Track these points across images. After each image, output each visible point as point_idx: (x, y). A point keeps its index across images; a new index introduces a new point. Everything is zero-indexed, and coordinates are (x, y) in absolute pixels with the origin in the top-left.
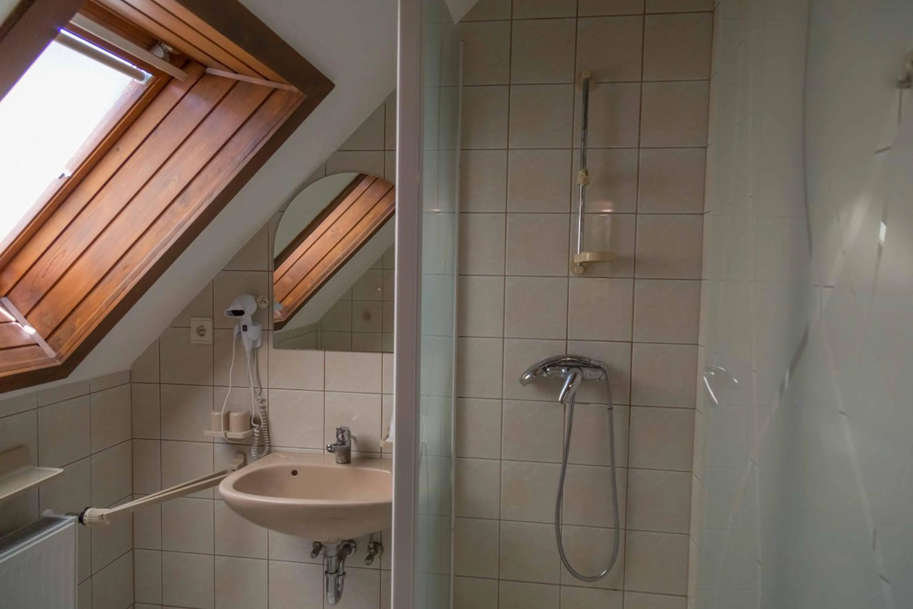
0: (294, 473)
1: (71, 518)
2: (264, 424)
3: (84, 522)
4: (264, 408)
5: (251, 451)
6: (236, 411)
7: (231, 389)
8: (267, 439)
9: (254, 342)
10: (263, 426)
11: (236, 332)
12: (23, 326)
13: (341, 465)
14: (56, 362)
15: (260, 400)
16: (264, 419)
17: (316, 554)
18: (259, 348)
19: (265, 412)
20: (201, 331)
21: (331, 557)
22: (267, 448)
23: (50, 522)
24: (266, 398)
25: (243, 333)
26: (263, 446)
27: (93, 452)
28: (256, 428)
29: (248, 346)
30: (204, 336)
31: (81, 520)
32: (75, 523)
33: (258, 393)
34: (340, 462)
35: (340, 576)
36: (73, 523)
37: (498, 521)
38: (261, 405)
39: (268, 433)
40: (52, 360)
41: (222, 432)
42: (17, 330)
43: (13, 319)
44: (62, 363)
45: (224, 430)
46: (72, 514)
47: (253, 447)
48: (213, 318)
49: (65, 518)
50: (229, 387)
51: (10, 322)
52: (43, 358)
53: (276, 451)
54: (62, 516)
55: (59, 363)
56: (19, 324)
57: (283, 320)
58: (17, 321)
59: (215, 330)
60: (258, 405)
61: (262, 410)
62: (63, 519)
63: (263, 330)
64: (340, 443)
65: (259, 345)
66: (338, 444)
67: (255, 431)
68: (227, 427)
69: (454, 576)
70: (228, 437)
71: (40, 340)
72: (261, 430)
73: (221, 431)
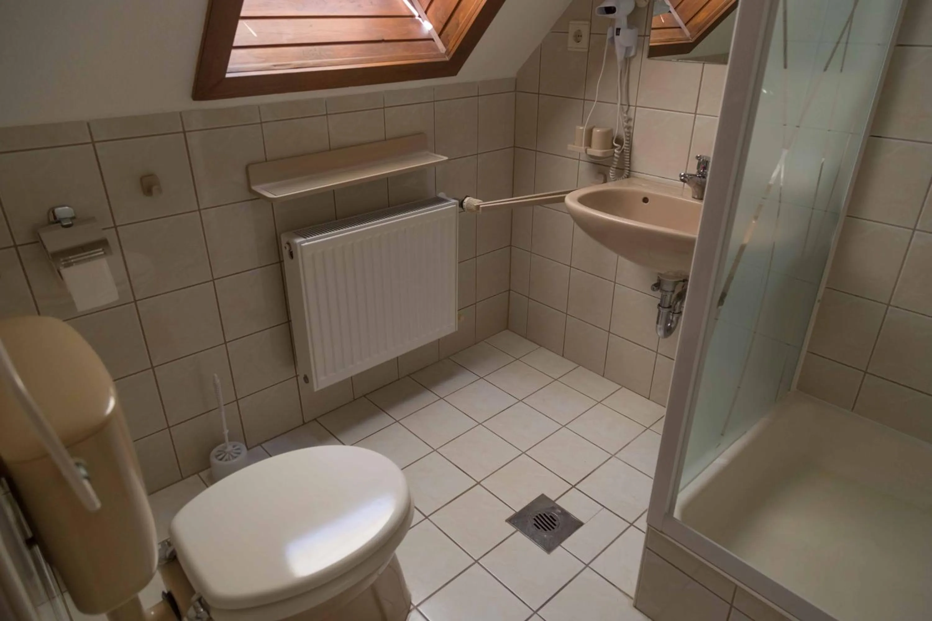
0: (645, 200)
1: (454, 201)
2: (626, 145)
3: (464, 207)
4: (629, 128)
5: (609, 172)
6: (599, 127)
7: (596, 103)
8: (628, 163)
9: (628, 49)
10: (625, 148)
11: (609, 36)
12: (423, 21)
13: (697, 200)
14: (445, 57)
15: (626, 119)
16: (627, 140)
17: (657, 288)
18: (633, 57)
19: (629, 133)
20: (578, 37)
21: (667, 291)
22: (626, 172)
23: (440, 200)
24: (632, 117)
25: (616, 38)
26: (623, 169)
27: (479, 152)
28: (618, 148)
29: (620, 54)
30: (580, 43)
31: (461, 205)
32: (457, 206)
33: (626, 110)
34: (696, 197)
35: (675, 313)
36: (455, 206)
37: (886, 306)
38: (625, 124)
39: (630, 156)
40: (443, 55)
41: (583, 148)
42: (419, 24)
43: (416, 13)
44: (450, 58)
45: (584, 146)
46: (455, 199)
47: (612, 168)
48: (591, 22)
49: (450, 200)
50: (594, 101)
51: (413, 16)
52: (435, 53)
53: (634, 177)
54: (448, 199)
55: (447, 59)
56: (420, 19)
57: (691, 41)
58: (419, 16)
59: (592, 35)
60: (623, 124)
61: (626, 130)
62: (448, 201)
63: (639, 36)
64: (700, 175)
65: (632, 54)
66: (698, 176)
67: (616, 151)
68: (589, 144)
69: (808, 352)
70: (588, 153)
71: (435, 36)
72: (623, 151)
73: (582, 146)
